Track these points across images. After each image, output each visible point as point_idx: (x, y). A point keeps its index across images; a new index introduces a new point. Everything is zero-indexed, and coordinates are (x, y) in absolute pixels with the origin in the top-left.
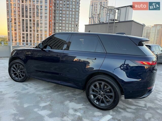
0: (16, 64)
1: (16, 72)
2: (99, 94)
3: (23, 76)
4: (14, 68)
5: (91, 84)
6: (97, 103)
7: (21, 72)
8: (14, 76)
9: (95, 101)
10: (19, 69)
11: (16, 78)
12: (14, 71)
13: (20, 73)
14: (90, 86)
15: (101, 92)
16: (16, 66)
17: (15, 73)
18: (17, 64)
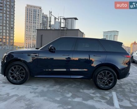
0: (14, 66)
1: (15, 74)
2: (104, 80)
3: (22, 77)
4: (12, 70)
5: (98, 74)
6: (103, 86)
7: (21, 73)
8: (12, 79)
9: (101, 85)
10: (18, 71)
11: (15, 81)
12: (12, 74)
13: (19, 75)
14: (97, 75)
15: (105, 78)
16: (15, 68)
17: (13, 75)
18: (17, 66)
